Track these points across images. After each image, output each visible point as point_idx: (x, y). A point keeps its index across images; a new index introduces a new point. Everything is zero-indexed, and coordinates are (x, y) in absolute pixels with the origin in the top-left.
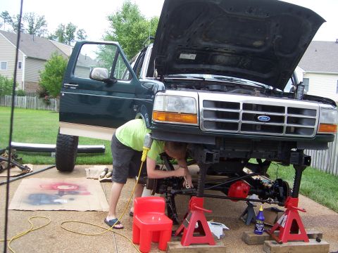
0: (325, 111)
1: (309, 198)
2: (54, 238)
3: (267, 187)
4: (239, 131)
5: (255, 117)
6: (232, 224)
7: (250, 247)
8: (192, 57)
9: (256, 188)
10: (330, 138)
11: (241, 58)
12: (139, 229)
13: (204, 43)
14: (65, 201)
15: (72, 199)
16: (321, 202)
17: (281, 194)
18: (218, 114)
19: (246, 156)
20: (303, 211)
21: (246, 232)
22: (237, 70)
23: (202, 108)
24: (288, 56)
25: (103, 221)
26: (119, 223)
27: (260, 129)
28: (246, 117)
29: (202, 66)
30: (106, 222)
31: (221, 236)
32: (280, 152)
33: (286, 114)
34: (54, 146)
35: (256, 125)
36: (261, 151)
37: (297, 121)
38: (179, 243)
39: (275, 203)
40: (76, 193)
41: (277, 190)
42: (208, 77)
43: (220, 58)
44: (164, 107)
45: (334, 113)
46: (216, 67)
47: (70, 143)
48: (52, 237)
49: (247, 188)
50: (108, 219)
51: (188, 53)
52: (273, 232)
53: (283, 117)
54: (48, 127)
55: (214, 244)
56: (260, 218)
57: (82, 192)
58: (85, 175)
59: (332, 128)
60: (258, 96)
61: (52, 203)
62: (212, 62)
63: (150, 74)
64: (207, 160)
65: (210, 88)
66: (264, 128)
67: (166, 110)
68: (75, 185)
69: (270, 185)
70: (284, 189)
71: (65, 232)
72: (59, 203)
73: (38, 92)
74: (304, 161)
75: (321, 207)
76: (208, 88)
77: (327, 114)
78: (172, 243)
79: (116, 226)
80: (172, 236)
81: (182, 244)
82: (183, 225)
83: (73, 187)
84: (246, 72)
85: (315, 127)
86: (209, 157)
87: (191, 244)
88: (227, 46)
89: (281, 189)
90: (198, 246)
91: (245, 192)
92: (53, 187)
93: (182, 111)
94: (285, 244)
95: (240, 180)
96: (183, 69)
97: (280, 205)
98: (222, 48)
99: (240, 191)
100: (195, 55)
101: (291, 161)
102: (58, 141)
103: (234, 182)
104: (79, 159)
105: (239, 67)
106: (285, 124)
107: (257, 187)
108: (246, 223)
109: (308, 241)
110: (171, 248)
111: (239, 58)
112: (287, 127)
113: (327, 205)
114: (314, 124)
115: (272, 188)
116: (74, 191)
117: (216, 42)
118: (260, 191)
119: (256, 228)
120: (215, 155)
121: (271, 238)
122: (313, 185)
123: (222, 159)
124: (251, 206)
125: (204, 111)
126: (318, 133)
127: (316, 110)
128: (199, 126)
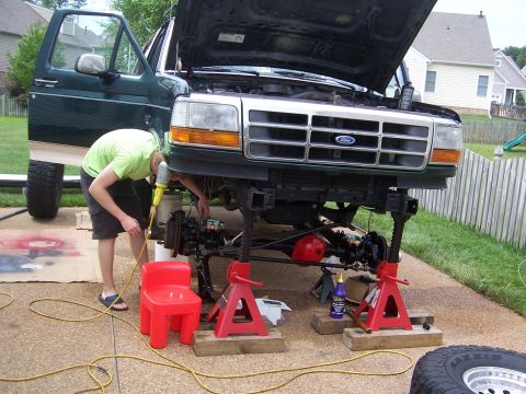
0: (443, 129)
1: (421, 259)
2: (16, 327)
3: (354, 245)
4: (305, 160)
5: (331, 138)
6: (298, 301)
7: (322, 338)
8: (238, 38)
9: (336, 247)
10: (450, 171)
11: (317, 42)
12: (149, 313)
13: (257, 18)
14: (39, 267)
15: (49, 264)
16: (438, 267)
17: (375, 256)
18: (273, 133)
19: (318, 198)
20: (405, 282)
21: (318, 315)
22: (311, 60)
23: (247, 123)
24: (390, 40)
25: (96, 299)
26: (120, 301)
27: (339, 156)
28: (316, 137)
29: (254, 54)
30: (101, 300)
31: (278, 321)
32: (370, 192)
33: (380, 134)
34: (24, 178)
35: (333, 150)
36: (341, 191)
37: (399, 144)
38: (211, 332)
39: (365, 270)
40: (58, 254)
41: (369, 249)
42: (265, 71)
43: (284, 41)
44: (187, 121)
45: (456, 132)
46: (276, 56)
47: (49, 173)
48: (13, 326)
49: (322, 246)
50: (104, 296)
51: (233, 32)
52: (358, 316)
53: (376, 138)
54: (20, 146)
55: (267, 335)
56: (339, 293)
57: (68, 251)
58: (74, 223)
59: (453, 156)
60: (338, 104)
61: (19, 270)
62: (270, 48)
63: (170, 65)
64: (254, 204)
65: (265, 90)
66: (346, 155)
67: (191, 125)
68: (57, 241)
69: (358, 242)
70: (379, 248)
71: (36, 317)
72: (29, 270)
73: (7, 88)
74: (406, 206)
75: (438, 273)
76: (261, 89)
77: (445, 134)
78: (201, 332)
79: (116, 306)
80: (201, 321)
81: (216, 334)
82: (218, 305)
83: (53, 244)
84: (324, 63)
85: (426, 154)
86: (258, 200)
87: (230, 335)
88: (294, 22)
89: (375, 248)
90: (241, 338)
91: (318, 252)
92: (20, 245)
93: (216, 128)
94: (375, 334)
95: (311, 234)
96: (223, 58)
97: (372, 272)
98: (286, 25)
99: (309, 251)
100: (243, 36)
101: (387, 206)
102: (30, 171)
103: (302, 237)
104: (67, 198)
105: (314, 56)
106: (379, 149)
107: (339, 245)
108: (319, 299)
109: (411, 329)
110: (198, 341)
111: (313, 42)
112: (382, 154)
113: (447, 271)
114: (424, 150)
115: (361, 246)
116: (55, 250)
117: (276, 16)
118: (342, 251)
119: (333, 309)
120: (267, 197)
121: (355, 324)
122: (428, 240)
123: (279, 203)
124: (328, 274)
125: (251, 127)
126: (431, 163)
127: (427, 128)
128: (243, 152)
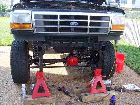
4: (58, 33)
5: (68, 23)
23: (33, 20)
27: (73, 30)
28: (62, 23)
53: (87, 22)
59: (121, 27)
66: (76, 30)
74: (101, 48)
87: (36, 97)
106: (89, 26)
109: (107, 93)
112: (90, 28)
114: (108, 26)
120: (45, 47)
125: (35, 21)
126: (111, 31)
127: (109, 17)
128: (33, 31)
